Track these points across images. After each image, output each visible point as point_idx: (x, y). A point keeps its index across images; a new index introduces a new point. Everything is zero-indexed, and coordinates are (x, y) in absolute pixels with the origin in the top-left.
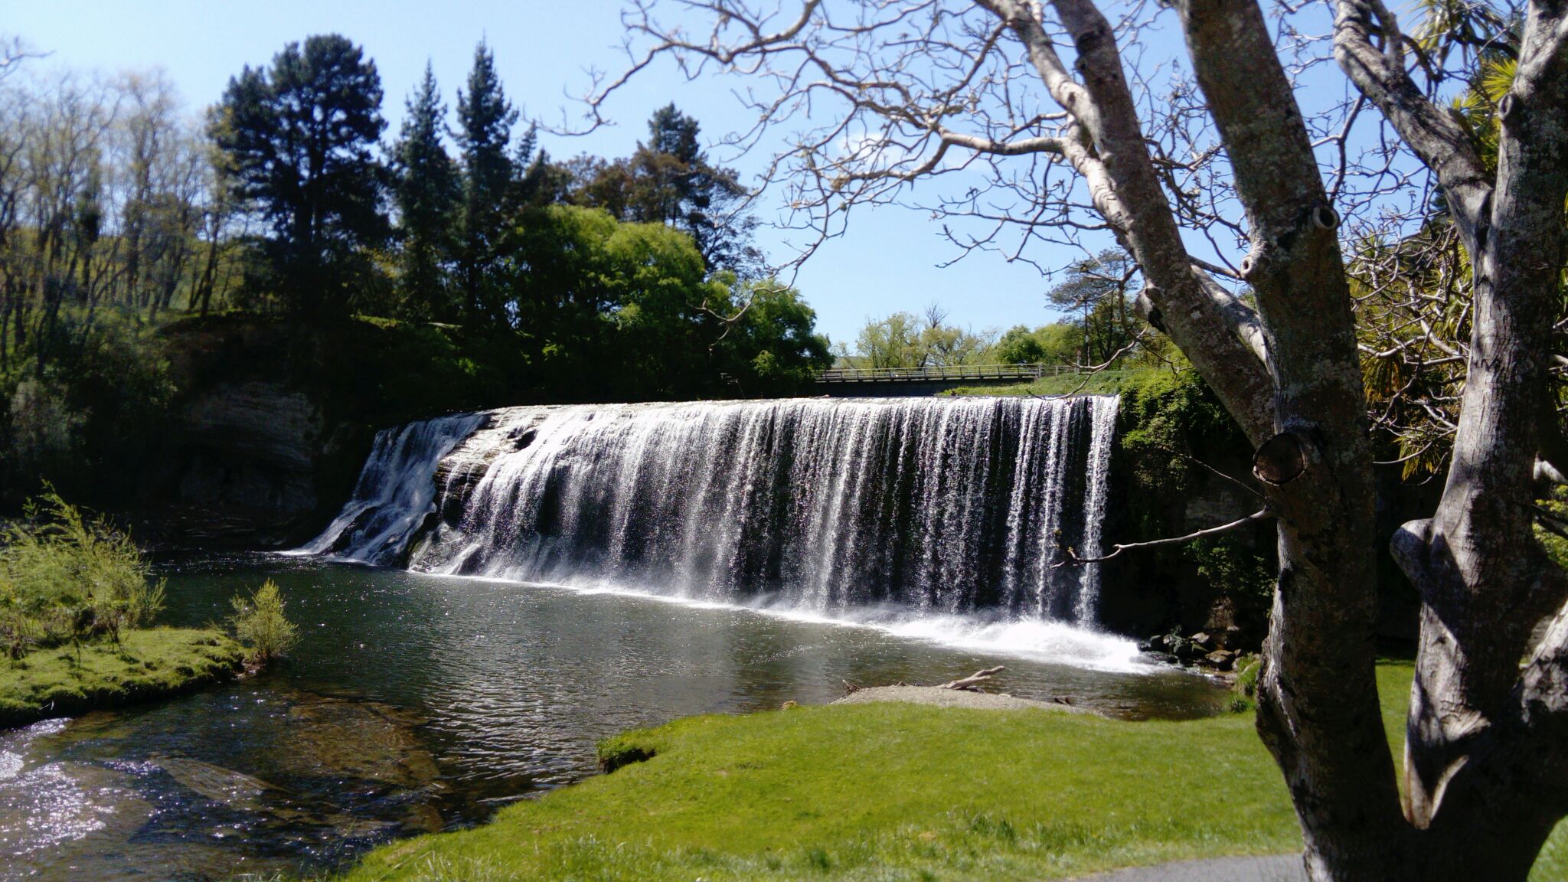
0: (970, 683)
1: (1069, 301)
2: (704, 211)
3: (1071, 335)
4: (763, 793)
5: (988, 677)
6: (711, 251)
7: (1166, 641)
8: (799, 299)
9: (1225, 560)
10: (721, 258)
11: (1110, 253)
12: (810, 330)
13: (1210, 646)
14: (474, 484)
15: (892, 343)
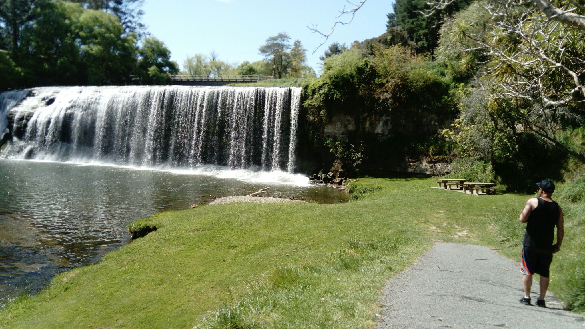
0: (258, 194)
1: (266, 52)
2: (120, 7)
3: (267, 65)
4: (211, 240)
5: (265, 191)
6: (124, 23)
7: (319, 176)
8: (164, 46)
9: (340, 146)
10: (128, 27)
11: (281, 35)
12: (168, 59)
13: (334, 177)
14: (28, 120)
15: (197, 66)
